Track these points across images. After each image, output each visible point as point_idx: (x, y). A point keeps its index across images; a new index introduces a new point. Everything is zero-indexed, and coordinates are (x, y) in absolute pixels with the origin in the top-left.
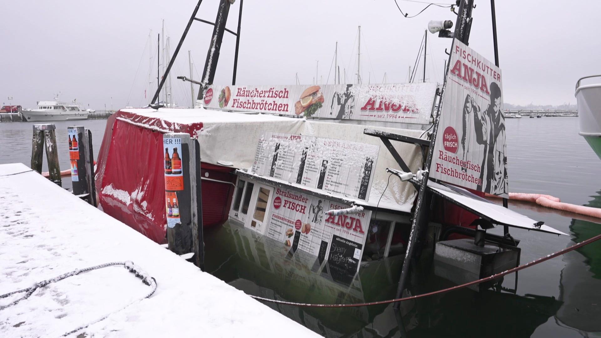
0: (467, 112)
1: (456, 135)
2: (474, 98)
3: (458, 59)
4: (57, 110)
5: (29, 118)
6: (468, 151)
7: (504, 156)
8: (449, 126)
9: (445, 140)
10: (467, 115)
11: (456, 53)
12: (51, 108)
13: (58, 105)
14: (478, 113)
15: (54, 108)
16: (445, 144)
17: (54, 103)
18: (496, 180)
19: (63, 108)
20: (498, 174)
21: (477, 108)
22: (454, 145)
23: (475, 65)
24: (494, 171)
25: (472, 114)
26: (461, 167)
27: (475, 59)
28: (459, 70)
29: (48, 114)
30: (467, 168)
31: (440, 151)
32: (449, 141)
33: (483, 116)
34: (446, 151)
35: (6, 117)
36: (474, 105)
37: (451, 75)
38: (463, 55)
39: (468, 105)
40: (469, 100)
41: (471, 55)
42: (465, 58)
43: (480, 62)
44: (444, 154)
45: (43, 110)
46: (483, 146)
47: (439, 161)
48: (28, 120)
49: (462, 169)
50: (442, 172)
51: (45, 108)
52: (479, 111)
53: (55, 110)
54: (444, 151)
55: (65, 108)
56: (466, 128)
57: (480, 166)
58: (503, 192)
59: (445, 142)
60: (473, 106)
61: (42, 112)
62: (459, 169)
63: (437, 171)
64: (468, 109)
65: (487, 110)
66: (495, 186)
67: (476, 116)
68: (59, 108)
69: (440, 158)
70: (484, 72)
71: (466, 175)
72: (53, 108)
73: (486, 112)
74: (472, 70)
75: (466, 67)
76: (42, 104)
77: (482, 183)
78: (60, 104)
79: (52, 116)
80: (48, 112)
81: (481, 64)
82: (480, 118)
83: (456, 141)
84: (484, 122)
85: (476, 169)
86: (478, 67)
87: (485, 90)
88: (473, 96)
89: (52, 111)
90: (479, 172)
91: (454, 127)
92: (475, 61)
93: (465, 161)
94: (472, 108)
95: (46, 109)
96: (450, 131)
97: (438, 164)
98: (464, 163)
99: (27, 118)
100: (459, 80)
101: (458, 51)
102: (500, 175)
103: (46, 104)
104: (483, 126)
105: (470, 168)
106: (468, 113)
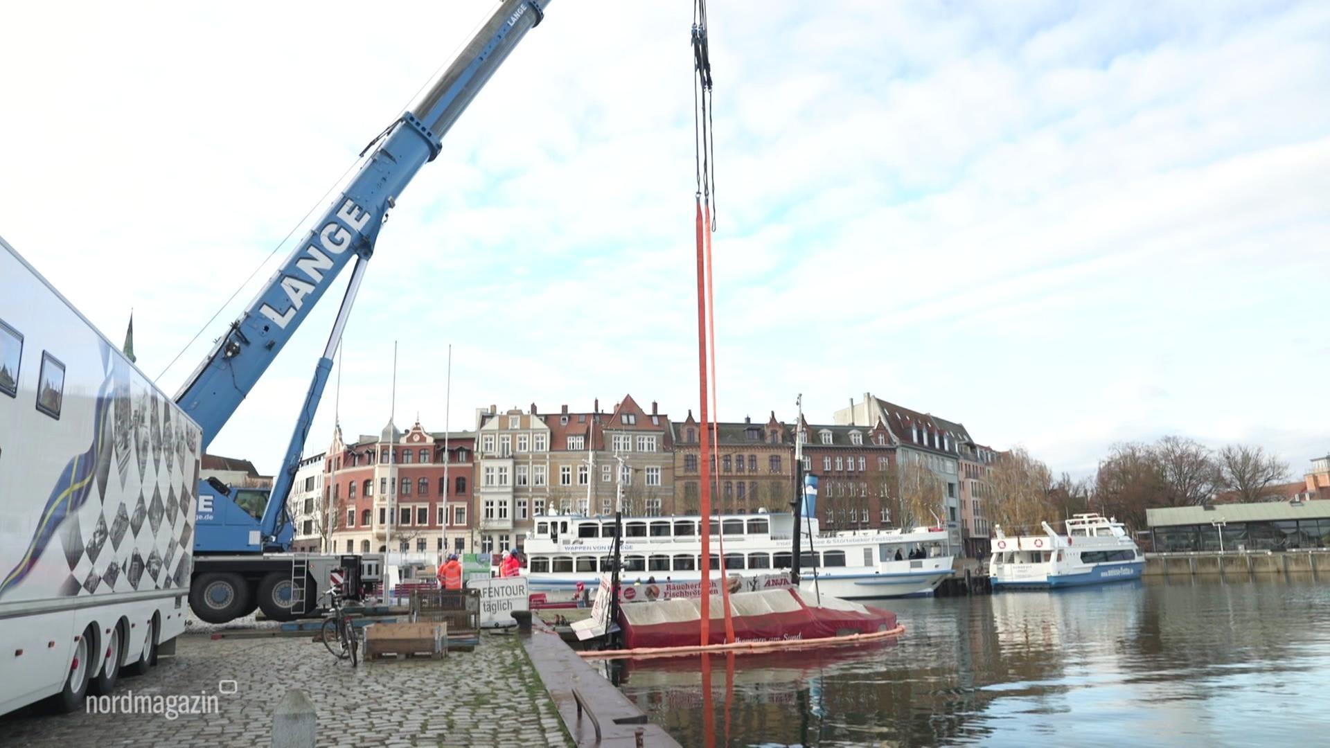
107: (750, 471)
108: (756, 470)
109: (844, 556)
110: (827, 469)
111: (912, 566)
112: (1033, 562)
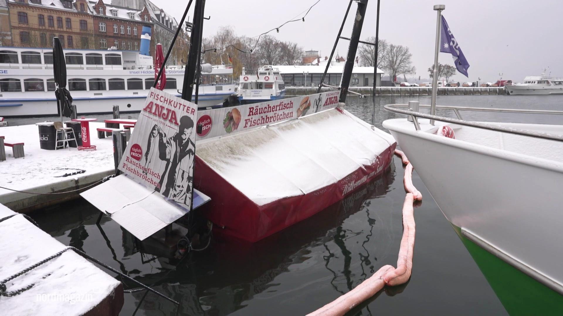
0: (152, 136)
1: (141, 150)
2: (161, 127)
3: (151, 101)
4: (541, 84)
5: (512, 92)
6: (150, 162)
7: (189, 175)
8: (136, 143)
9: (131, 151)
10: (152, 139)
11: (151, 97)
12: (535, 82)
13: (543, 80)
14: (163, 138)
15: (538, 83)
16: (132, 154)
17: (538, 78)
18: (176, 191)
19: (548, 82)
20: (179, 186)
21: (162, 135)
22: (138, 155)
23: (167, 104)
24: (175, 184)
25: (158, 138)
26: (142, 171)
27: (168, 99)
28: (151, 108)
29: (530, 88)
30: (148, 172)
31: (127, 157)
32: (135, 152)
33: (169, 141)
34: (132, 158)
35: (493, 91)
36: (161, 132)
37: (143, 112)
38: (156, 97)
39: (154, 132)
40: (156, 129)
41: (164, 96)
42: (157, 100)
43: (172, 101)
44: (130, 159)
45: (527, 84)
46: (165, 162)
47: (126, 162)
48: (511, 94)
49: (143, 172)
50: (127, 169)
51: (529, 82)
52: (165, 137)
53: (539, 84)
54: (130, 157)
55: (550, 82)
56: (150, 146)
57: (161, 175)
58: (183, 202)
59: (132, 153)
60: (159, 133)
61: (525, 87)
62: (141, 171)
63: (123, 167)
64: (154, 134)
65: (173, 137)
66: (174, 194)
67: (161, 140)
68: (543, 83)
69: (127, 160)
70: (175, 108)
71: (146, 177)
72: (536, 82)
73: (172, 138)
74: (163, 108)
75: (157, 105)
76: (528, 78)
77: (161, 187)
78: (544, 79)
79: (534, 90)
80: (531, 87)
81: (172, 103)
82: (165, 141)
83: (141, 153)
84: (169, 145)
85: (156, 175)
86: (169, 105)
87: (174, 121)
88: (160, 126)
89: (536, 86)
90: (159, 179)
91: (140, 144)
92: (167, 101)
93: (146, 167)
94: (158, 134)
95: (530, 84)
96: (136, 146)
97: (124, 164)
98: (145, 169)
99: (510, 92)
100: (149, 115)
101: (152, 95)
102: (181, 189)
103: (532, 79)
104: (167, 147)
105: (150, 173)
106: (154, 137)
107: (67, 29)
108: (71, 28)
109: (176, 82)
110: (115, 32)
111: (217, 89)
112: (257, 88)
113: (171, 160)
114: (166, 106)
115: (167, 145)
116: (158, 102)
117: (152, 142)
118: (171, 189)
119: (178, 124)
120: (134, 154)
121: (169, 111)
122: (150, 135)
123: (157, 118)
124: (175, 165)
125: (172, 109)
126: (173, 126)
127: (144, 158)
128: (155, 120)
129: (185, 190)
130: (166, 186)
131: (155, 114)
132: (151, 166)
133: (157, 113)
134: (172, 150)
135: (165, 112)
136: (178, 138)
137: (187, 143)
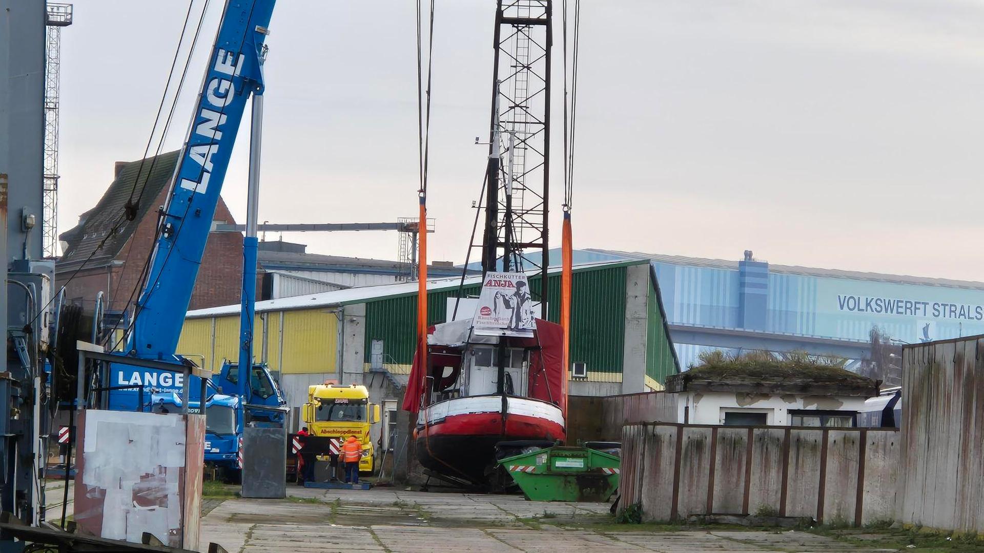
2: (502, 292)
14: (506, 297)
21: (504, 296)
36: (503, 294)
40: (499, 294)
46: (511, 310)
64: (498, 297)
65: (513, 294)
83: (490, 311)
94: (501, 296)
106: (498, 299)
113: (516, 307)
114: (503, 279)
115: (509, 300)
116: (496, 279)
117: (497, 302)
118: (520, 323)
119: (514, 287)
120: (484, 313)
121: (505, 281)
122: (495, 299)
123: (497, 287)
124: (519, 308)
125: (508, 280)
126: (512, 288)
127: (493, 313)
128: (496, 289)
129: (530, 319)
130: (516, 322)
131: (495, 286)
132: (501, 316)
133: (497, 285)
134: (514, 302)
135: (503, 283)
136: (517, 294)
137: (524, 295)
